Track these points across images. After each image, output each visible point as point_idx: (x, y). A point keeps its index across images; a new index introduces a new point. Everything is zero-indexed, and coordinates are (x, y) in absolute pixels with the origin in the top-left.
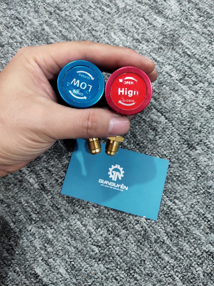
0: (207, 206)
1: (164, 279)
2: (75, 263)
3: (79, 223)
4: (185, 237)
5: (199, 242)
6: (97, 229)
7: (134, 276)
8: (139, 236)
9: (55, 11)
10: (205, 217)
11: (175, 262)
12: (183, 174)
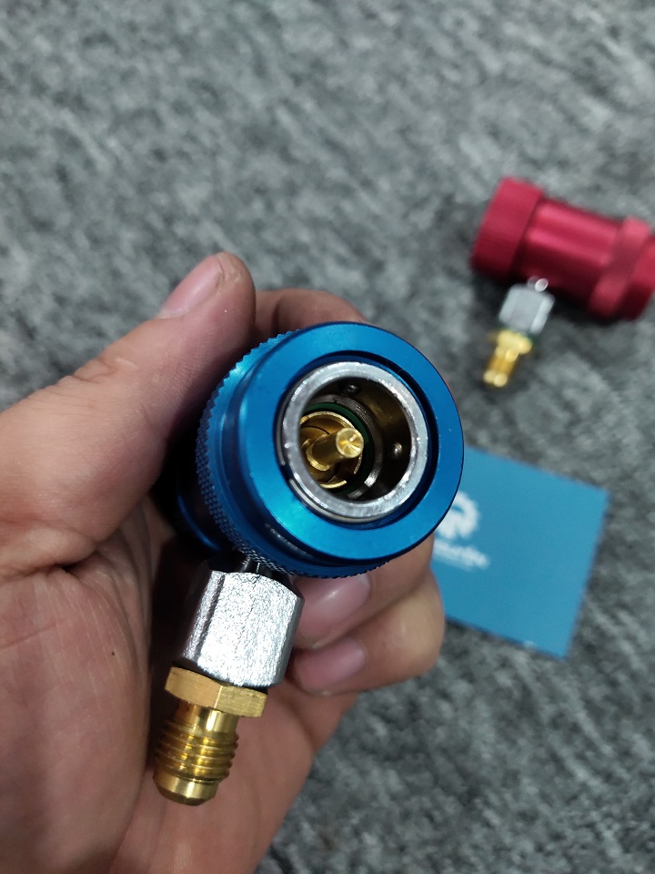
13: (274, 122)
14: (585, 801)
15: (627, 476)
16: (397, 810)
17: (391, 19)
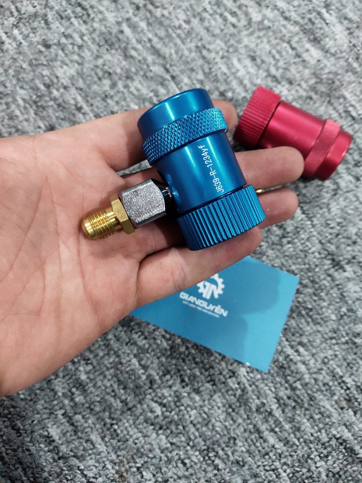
0: (348, 364)
1: (262, 473)
2: (118, 428)
3: (135, 361)
4: (307, 409)
5: (327, 420)
6: (165, 375)
7: (213, 461)
8: (233, 397)
9: (145, 6)
10: (343, 382)
11: (285, 448)
12: (317, 307)
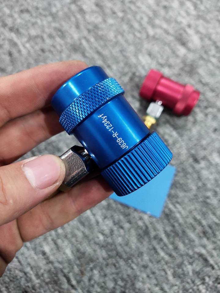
2: (81, 246)
6: (105, 218)
7: (131, 265)
11: (169, 258)
13: (81, 44)
14: (163, 262)
15: (182, 163)
16: (105, 263)
17: (120, 14)
